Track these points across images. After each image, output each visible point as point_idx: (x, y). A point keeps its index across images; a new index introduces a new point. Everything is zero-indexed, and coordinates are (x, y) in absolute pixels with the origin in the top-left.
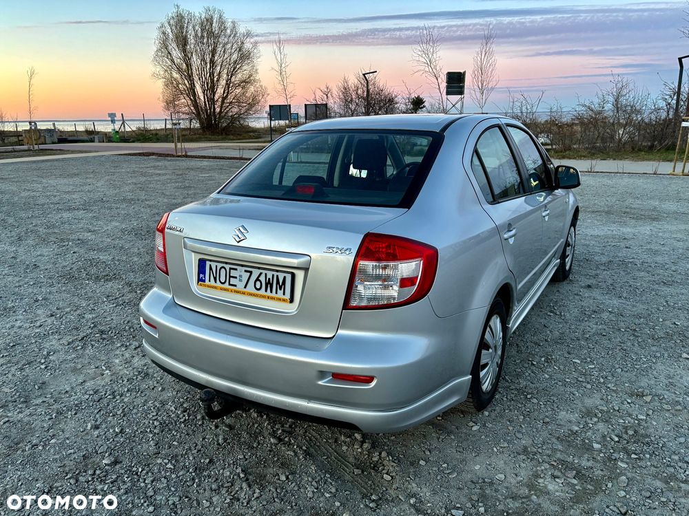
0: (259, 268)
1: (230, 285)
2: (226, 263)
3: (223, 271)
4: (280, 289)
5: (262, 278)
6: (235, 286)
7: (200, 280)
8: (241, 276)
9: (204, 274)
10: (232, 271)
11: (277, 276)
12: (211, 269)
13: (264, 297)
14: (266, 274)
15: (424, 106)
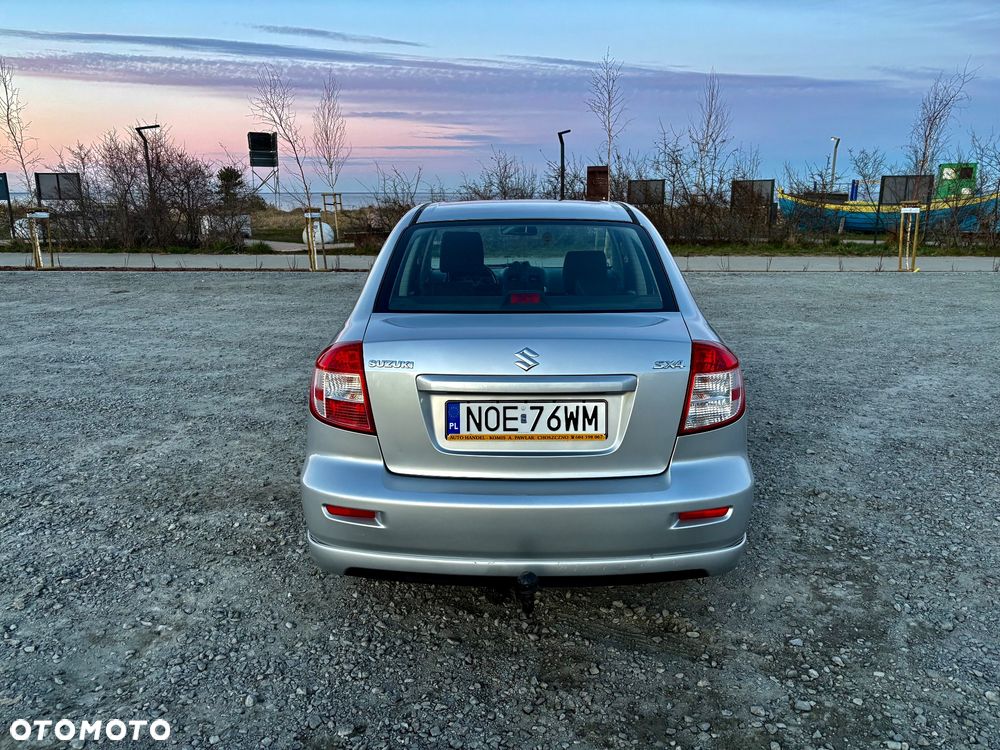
0: (554, 401)
1: (505, 429)
2: (498, 402)
3: (492, 413)
4: (590, 423)
5: (561, 414)
6: (516, 430)
7: (448, 431)
8: (524, 416)
9: (457, 421)
10: (507, 411)
11: (584, 408)
12: (469, 411)
13: (564, 437)
14: (566, 408)
15: (241, 183)
